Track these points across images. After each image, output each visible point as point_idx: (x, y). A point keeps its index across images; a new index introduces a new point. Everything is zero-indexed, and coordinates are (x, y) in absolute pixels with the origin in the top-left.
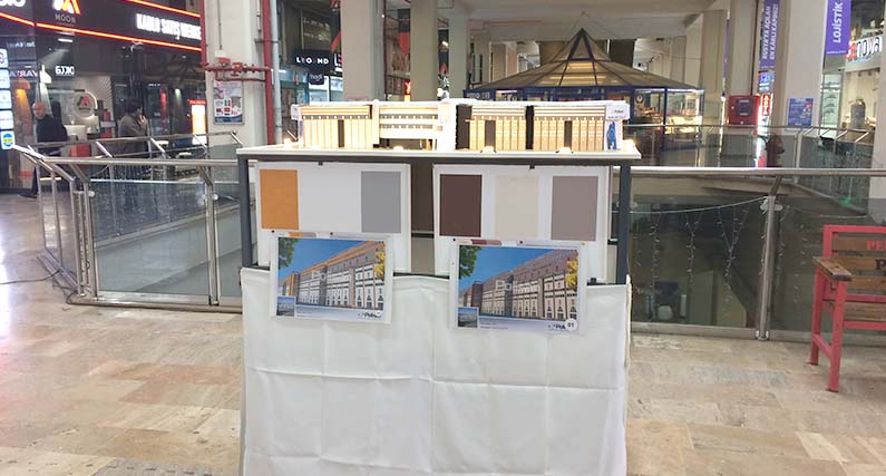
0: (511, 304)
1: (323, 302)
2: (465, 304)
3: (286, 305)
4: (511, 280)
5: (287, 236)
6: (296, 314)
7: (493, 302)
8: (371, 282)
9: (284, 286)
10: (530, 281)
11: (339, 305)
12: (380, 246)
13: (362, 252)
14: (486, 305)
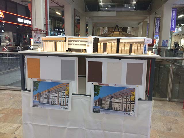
0: (112, 106)
1: (48, 103)
2: (96, 105)
3: (36, 103)
4: (112, 98)
5: (37, 80)
6: (39, 106)
7: (106, 104)
8: (64, 97)
9: (35, 97)
10: (119, 98)
11: (53, 104)
12: (67, 85)
13: (61, 86)
14: (103, 106)
